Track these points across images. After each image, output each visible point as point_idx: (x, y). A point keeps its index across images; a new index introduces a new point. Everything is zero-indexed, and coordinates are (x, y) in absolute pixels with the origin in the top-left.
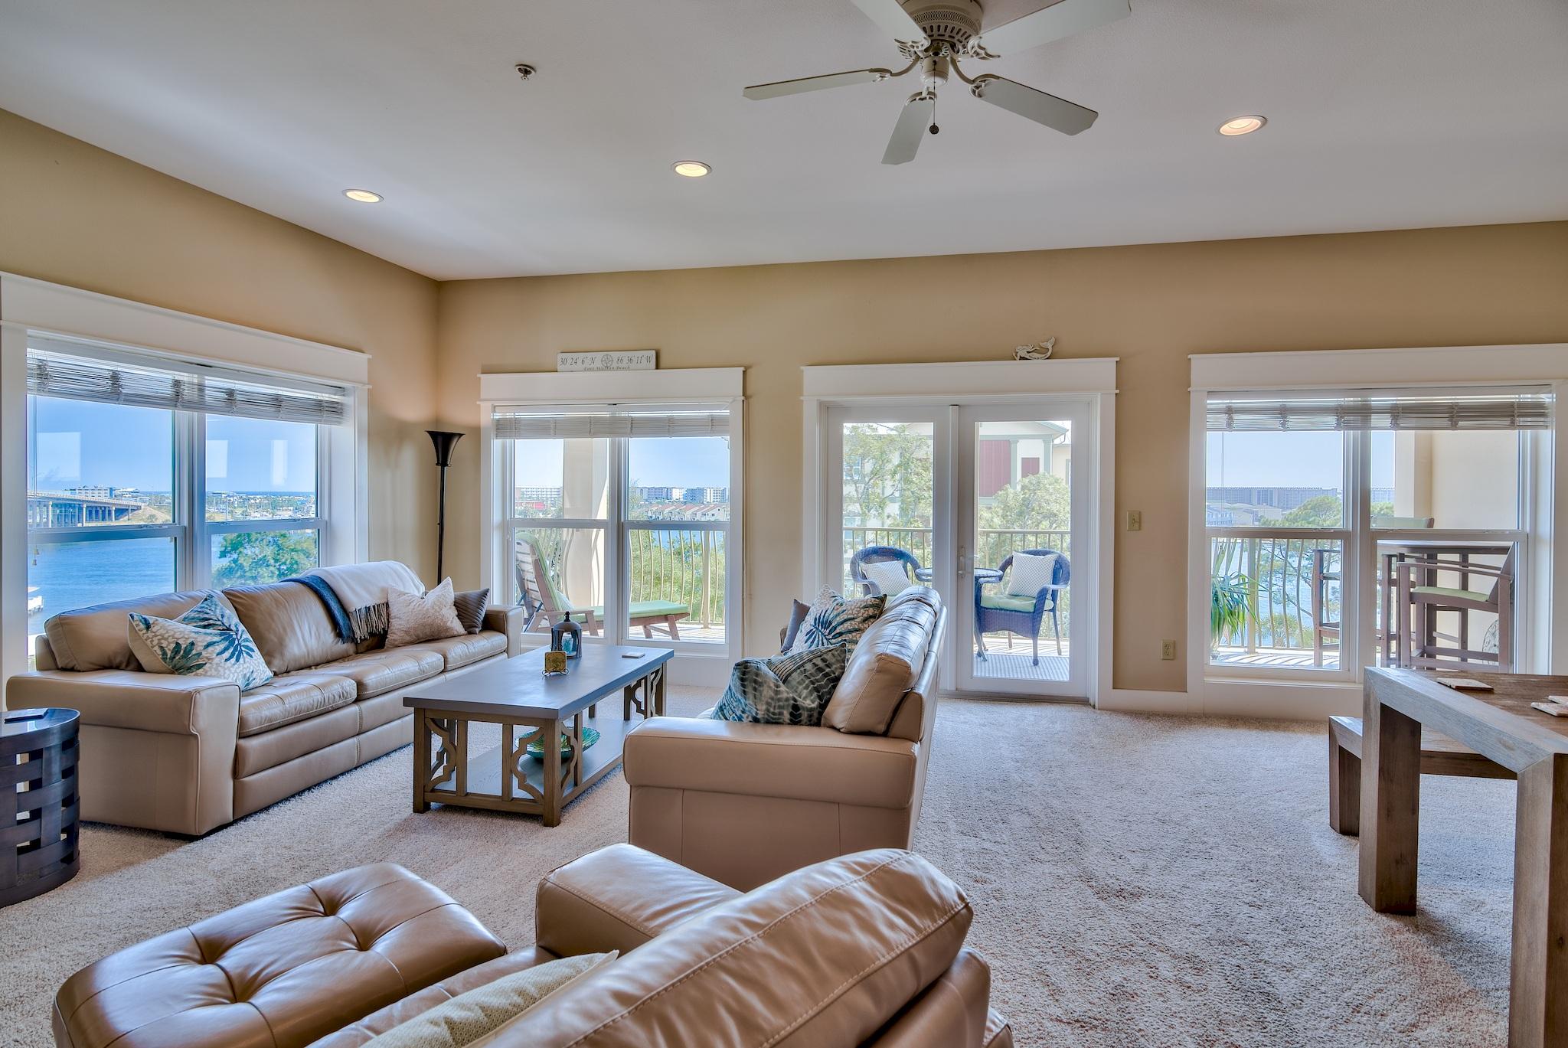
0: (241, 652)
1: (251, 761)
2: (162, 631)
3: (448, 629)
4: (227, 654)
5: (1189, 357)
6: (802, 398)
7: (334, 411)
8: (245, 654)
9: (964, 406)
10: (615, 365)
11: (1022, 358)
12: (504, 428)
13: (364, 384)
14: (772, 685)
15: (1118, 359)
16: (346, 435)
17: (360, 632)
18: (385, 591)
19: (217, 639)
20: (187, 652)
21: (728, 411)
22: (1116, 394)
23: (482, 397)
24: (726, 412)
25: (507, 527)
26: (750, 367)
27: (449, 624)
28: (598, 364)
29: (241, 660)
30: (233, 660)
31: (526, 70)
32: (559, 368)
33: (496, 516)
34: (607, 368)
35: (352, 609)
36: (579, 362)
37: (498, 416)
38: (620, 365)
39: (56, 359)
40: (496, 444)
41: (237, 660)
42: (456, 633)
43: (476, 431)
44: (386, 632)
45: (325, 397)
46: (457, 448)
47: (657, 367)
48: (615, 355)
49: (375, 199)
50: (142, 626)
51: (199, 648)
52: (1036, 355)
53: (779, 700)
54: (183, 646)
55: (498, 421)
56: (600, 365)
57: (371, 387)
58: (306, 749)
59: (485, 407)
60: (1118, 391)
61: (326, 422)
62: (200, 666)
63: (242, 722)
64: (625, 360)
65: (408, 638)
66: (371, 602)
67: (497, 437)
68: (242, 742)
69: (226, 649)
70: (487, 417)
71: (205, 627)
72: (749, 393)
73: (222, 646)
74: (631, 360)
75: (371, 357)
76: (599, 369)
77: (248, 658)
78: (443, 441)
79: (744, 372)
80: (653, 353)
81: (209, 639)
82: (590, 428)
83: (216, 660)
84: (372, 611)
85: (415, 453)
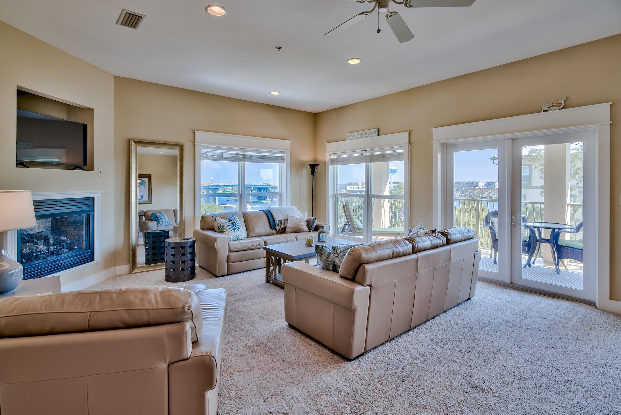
0: (236, 229)
1: (232, 259)
2: (218, 221)
3: (302, 229)
4: (232, 229)
6: (432, 142)
7: (281, 159)
8: (237, 230)
9: (515, 139)
10: (364, 136)
11: (544, 111)
12: (334, 162)
13: (289, 150)
14: (326, 255)
15: (611, 103)
16: (284, 165)
17: (278, 227)
18: (287, 215)
19: (230, 225)
20: (223, 227)
21: (404, 150)
23: (327, 151)
24: (402, 151)
25: (335, 197)
26: (412, 131)
27: (303, 227)
28: (359, 136)
29: (235, 231)
30: (233, 231)
31: (279, 48)
32: (348, 139)
33: (331, 192)
34: (362, 137)
35: (276, 220)
36: (354, 136)
37: (332, 157)
38: (366, 136)
39: (209, 151)
40: (331, 168)
41: (234, 231)
42: (305, 231)
43: (325, 163)
44: (286, 228)
45: (280, 155)
46: (318, 170)
47: (378, 135)
48: (364, 132)
49: (279, 93)
50: (214, 219)
51: (225, 227)
52: (553, 108)
53: (328, 261)
54: (222, 226)
55: (332, 159)
56: (360, 136)
57: (291, 151)
58: (248, 259)
59: (328, 154)
60: (611, 122)
61: (280, 163)
62: (225, 231)
63: (229, 248)
64: (368, 133)
65: (291, 231)
66: (282, 218)
67: (331, 165)
68: (230, 253)
69: (232, 228)
70: (328, 158)
71: (230, 221)
72: (411, 142)
73: (231, 227)
74: (369, 133)
75: (291, 141)
76: (360, 138)
77: (237, 231)
78: (313, 167)
79: (410, 133)
80: (377, 130)
81: (228, 224)
82: (358, 160)
83: (229, 230)
84: (282, 221)
85: (307, 171)
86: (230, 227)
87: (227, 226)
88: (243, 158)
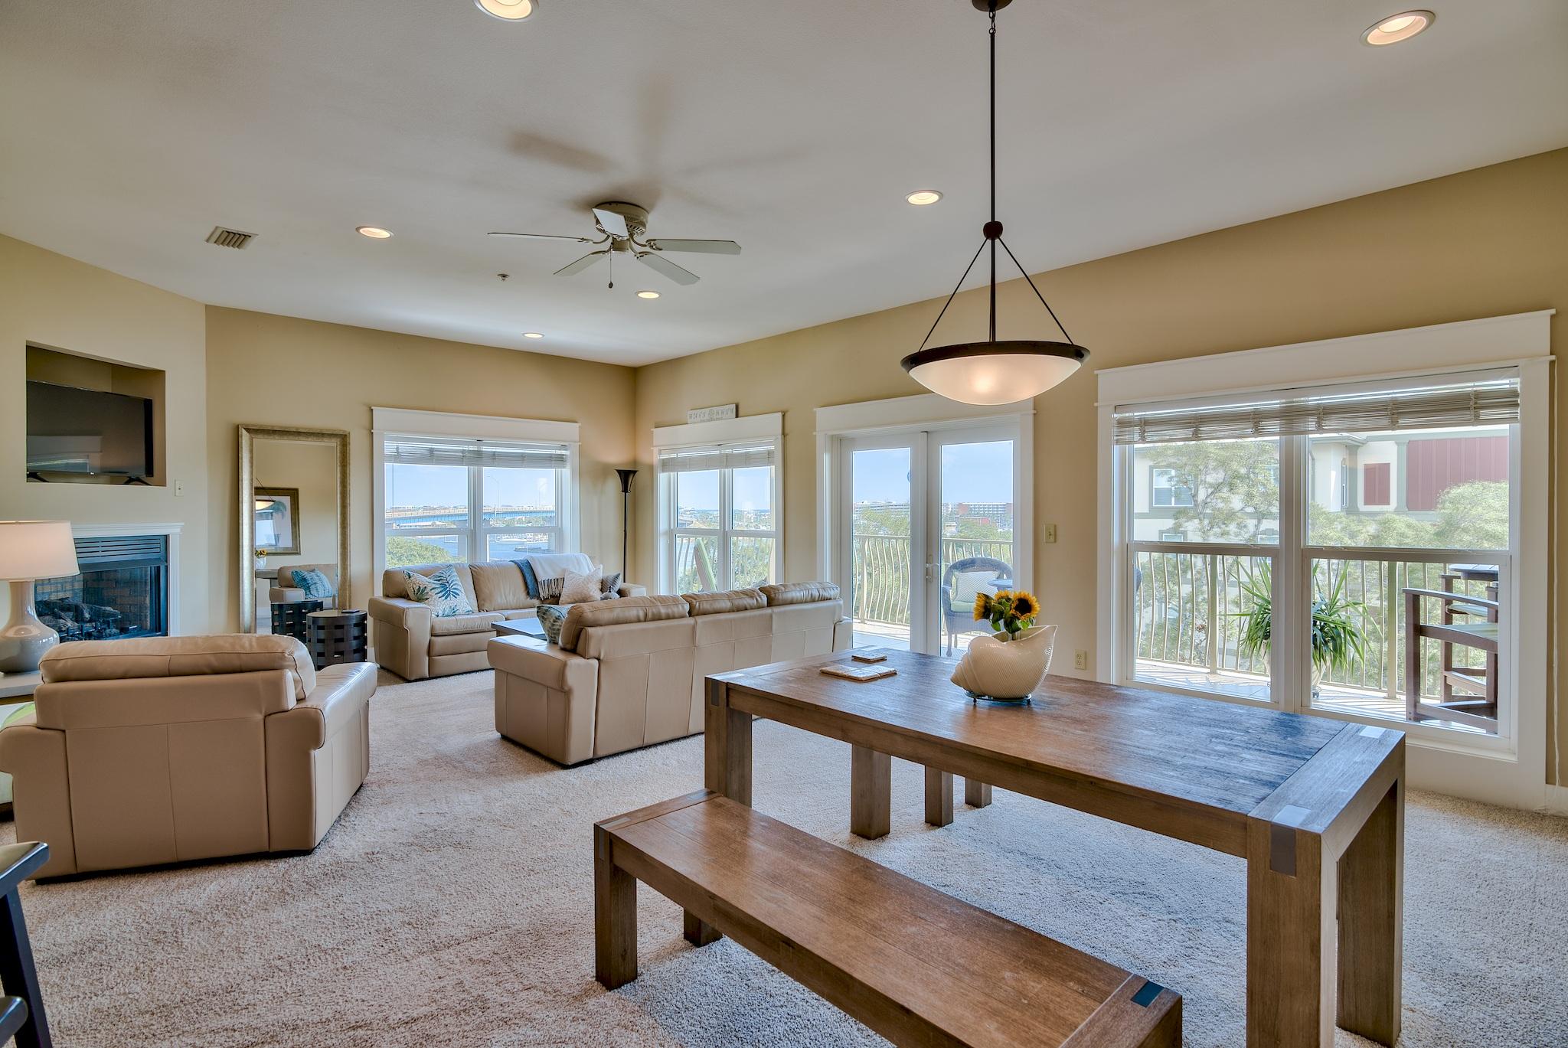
0: (450, 595)
1: (436, 649)
2: (415, 580)
3: (591, 596)
4: (441, 595)
5: (1096, 372)
6: (814, 433)
7: (560, 460)
8: (453, 595)
9: (932, 432)
10: (715, 418)
12: (667, 465)
13: (576, 442)
14: (552, 621)
16: (566, 472)
17: (544, 593)
18: (564, 571)
19: (438, 586)
20: (423, 591)
21: (774, 446)
22: (1035, 414)
23: (654, 444)
24: (773, 448)
25: (671, 535)
26: (787, 411)
27: (591, 593)
28: (707, 417)
29: (448, 598)
30: (444, 598)
32: (689, 421)
33: (662, 525)
34: (712, 420)
35: (539, 580)
36: (698, 416)
37: (664, 456)
38: (718, 416)
40: (662, 478)
41: (446, 598)
43: (651, 468)
44: (560, 595)
45: (559, 452)
46: (640, 478)
47: (737, 416)
48: (715, 409)
49: (541, 336)
50: (407, 577)
51: (428, 590)
54: (422, 588)
55: (663, 460)
57: (580, 443)
58: (471, 649)
59: (656, 450)
60: (1034, 411)
61: (559, 467)
62: (427, 599)
63: (432, 628)
64: (720, 412)
65: (569, 600)
66: (552, 576)
67: (663, 471)
68: (433, 638)
69: (441, 592)
70: (657, 457)
71: (439, 580)
72: (787, 431)
73: (439, 590)
74: (723, 413)
75: (580, 424)
76: (709, 421)
77: (453, 598)
78: (626, 476)
79: (784, 416)
80: (734, 406)
81: (434, 586)
82: (706, 463)
83: (435, 597)
84: (553, 581)
85: (614, 484)
86: (437, 591)
87: (431, 590)
88: (477, 458)
